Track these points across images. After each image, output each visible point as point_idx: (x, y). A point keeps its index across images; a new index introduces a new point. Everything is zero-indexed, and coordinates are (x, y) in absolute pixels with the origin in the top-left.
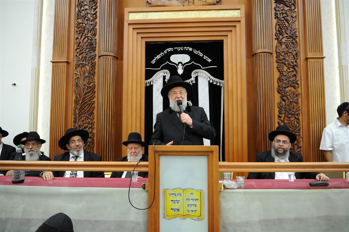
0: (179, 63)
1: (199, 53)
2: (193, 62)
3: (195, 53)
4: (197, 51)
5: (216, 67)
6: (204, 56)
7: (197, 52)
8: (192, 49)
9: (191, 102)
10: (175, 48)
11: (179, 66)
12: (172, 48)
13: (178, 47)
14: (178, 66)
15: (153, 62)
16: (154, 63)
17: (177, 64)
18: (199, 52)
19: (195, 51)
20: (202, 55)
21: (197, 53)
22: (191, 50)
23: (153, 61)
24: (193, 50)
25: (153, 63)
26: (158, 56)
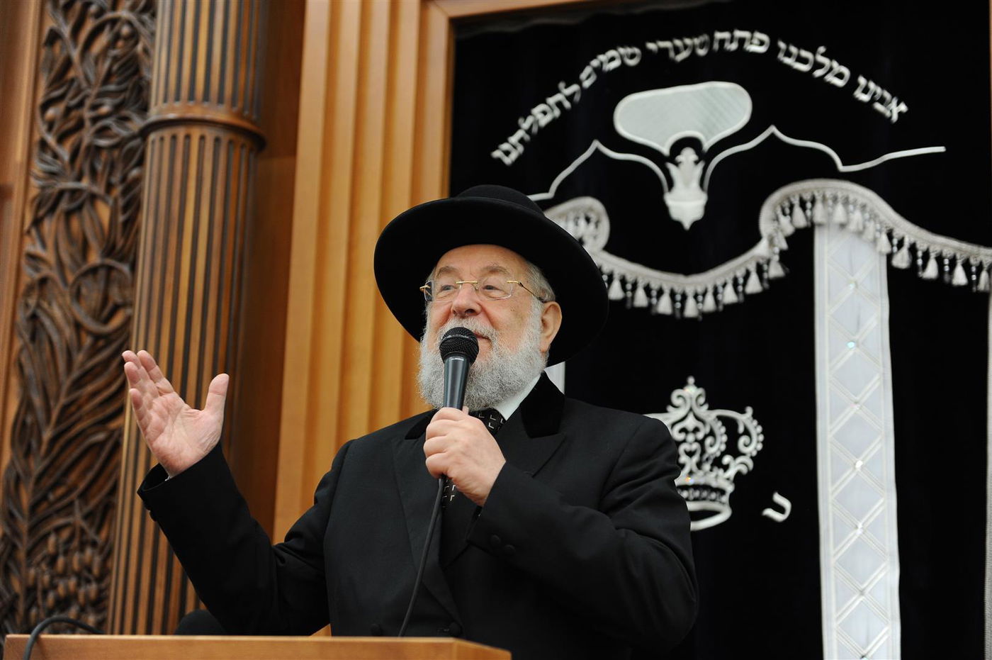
0: (678, 147)
1: (818, 66)
2: (773, 129)
3: (789, 67)
4: (804, 54)
5: (941, 149)
6: (862, 81)
7: (805, 61)
8: (765, 38)
9: (754, 416)
10: (651, 46)
11: (677, 164)
12: (629, 50)
13: (671, 40)
14: (671, 166)
15: (509, 151)
16: (514, 156)
17: (666, 151)
18: (823, 55)
19: (793, 49)
20: (840, 76)
21: (804, 68)
22: (762, 49)
23: (505, 146)
24: (774, 49)
25: (508, 160)
26: (542, 107)
